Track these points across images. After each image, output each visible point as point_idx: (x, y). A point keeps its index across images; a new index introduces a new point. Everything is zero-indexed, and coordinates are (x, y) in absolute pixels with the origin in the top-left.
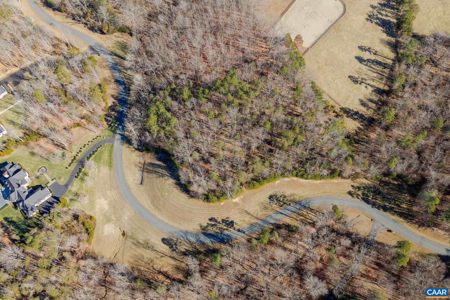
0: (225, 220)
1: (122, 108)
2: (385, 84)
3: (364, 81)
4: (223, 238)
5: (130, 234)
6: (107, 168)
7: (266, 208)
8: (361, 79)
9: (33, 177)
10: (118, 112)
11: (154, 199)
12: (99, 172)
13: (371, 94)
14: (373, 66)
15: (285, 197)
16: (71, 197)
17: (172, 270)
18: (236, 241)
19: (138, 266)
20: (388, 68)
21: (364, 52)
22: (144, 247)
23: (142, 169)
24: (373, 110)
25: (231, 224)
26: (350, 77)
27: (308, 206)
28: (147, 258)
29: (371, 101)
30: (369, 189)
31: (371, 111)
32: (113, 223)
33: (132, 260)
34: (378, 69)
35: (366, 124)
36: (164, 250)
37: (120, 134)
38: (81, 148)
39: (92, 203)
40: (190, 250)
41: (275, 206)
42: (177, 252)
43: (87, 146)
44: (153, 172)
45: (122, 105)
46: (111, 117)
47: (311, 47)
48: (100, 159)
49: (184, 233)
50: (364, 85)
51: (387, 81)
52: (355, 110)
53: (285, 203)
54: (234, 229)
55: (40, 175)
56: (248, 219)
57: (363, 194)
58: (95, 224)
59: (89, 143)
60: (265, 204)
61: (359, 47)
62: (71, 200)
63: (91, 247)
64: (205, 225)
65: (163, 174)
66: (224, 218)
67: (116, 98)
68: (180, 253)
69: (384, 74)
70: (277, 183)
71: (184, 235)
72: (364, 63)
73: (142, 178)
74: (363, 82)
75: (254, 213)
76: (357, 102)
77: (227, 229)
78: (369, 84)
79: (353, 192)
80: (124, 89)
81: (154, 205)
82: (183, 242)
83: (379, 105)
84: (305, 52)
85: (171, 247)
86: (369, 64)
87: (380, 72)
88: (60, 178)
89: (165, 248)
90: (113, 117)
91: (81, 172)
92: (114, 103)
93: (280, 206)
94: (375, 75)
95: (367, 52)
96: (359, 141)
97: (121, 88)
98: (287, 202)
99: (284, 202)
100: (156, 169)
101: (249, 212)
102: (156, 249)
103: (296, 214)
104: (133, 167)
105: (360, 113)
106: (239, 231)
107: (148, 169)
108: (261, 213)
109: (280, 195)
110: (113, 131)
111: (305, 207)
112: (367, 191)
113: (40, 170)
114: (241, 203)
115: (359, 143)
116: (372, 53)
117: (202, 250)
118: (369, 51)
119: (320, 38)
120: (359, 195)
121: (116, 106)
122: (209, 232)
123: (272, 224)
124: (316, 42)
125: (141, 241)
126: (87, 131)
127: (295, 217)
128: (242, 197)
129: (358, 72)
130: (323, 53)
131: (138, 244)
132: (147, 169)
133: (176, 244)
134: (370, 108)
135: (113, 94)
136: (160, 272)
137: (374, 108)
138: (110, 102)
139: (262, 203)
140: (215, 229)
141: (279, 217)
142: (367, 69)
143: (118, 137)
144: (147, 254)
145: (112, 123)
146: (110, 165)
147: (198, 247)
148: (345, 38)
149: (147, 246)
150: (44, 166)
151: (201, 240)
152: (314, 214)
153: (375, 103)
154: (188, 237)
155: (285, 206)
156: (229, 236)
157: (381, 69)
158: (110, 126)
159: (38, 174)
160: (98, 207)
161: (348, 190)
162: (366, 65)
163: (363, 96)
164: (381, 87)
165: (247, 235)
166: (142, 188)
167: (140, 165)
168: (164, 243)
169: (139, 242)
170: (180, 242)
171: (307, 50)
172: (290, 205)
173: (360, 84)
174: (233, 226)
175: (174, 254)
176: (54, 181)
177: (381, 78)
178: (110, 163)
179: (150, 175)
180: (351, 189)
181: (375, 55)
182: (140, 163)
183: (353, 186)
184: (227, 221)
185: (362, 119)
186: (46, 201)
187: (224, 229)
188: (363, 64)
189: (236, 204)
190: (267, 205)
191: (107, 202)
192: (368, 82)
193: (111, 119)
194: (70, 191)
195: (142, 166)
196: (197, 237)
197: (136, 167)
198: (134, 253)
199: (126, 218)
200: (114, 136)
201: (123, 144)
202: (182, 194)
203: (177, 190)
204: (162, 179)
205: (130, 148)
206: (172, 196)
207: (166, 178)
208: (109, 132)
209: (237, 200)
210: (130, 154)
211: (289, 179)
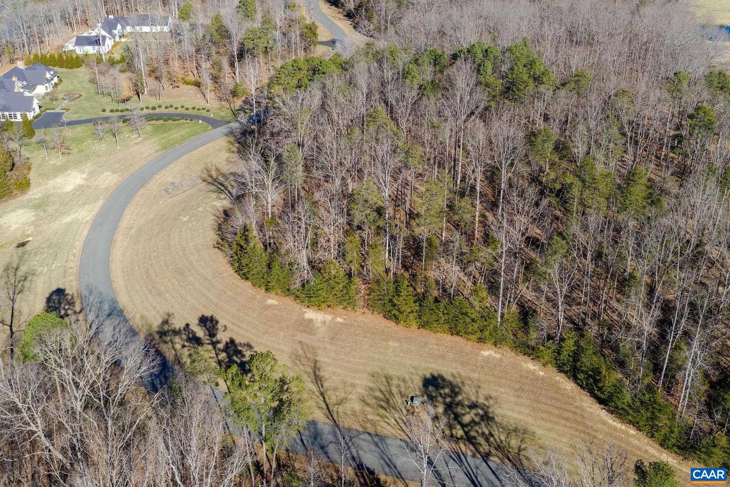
0: (235, 346)
12: (138, 143)
15: (487, 418)
38: (159, 106)
39: (61, 170)
43: (173, 109)
53: (470, 440)
59: (180, 108)
60: (395, 390)
62: (42, 142)
66: (238, 340)
70: (486, 353)
75: (335, 389)
98: (481, 439)
99: (473, 434)
101: (321, 373)
109: (474, 399)
114: (322, 331)
122: (167, 350)
128: (339, 320)
139: (388, 379)
140: (186, 352)
155: (465, 448)
172: (486, 456)
184: (240, 352)
189: (308, 326)
190: (397, 397)
200: (229, 122)
201: (226, 135)
202: (212, 232)
203: (213, 222)
204: (214, 195)
205: (232, 144)
206: (190, 226)
207: (223, 196)
208: (229, 115)
209: (319, 321)
210: (220, 150)
211: (542, 373)
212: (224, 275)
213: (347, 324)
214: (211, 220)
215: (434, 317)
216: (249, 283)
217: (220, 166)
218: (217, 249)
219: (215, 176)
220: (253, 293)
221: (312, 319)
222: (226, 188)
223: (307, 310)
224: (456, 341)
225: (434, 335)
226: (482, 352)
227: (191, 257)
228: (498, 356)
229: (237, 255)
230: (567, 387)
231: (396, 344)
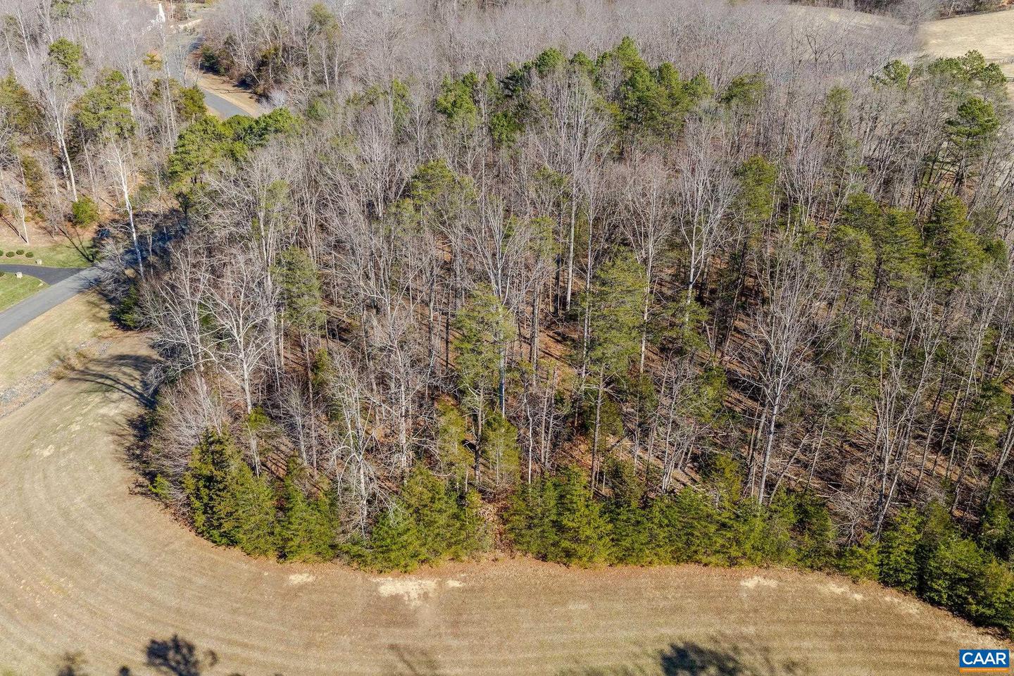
70: (750, 583)
114: (428, 615)
128: (453, 584)
143: (88, 273)
189: (394, 611)
200: (79, 270)
201: (80, 292)
202: (119, 466)
203: (112, 446)
204: (96, 398)
205: (97, 306)
206: (63, 462)
207: (116, 396)
208: (73, 258)
209: (414, 595)
210: (75, 320)
211: (858, 597)
212: (176, 545)
213: (472, 590)
214: (107, 444)
215: (643, 538)
216: (236, 551)
217: (84, 348)
218: (140, 498)
219: (79, 366)
220: (254, 569)
221: (397, 595)
222: (117, 381)
223: (380, 579)
224: (689, 575)
225: (644, 570)
226: (742, 583)
227: (90, 526)
228: (773, 584)
229: (199, 497)
230: (911, 611)
231: (585, 606)
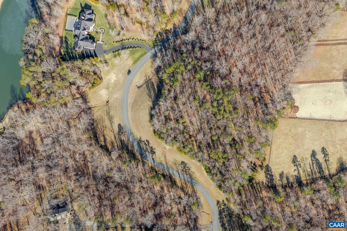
1: (172, 37)
2: (307, 180)
3: (299, 166)
4: (143, 154)
5: (110, 105)
6: (132, 62)
7: (175, 164)
8: (299, 164)
9: (95, 30)
10: (167, 37)
11: (135, 102)
12: (126, 60)
13: (292, 176)
14: (315, 165)
15: (189, 169)
16: (102, 59)
17: (109, 141)
18: (147, 161)
19: (99, 122)
20: (320, 175)
21: (321, 153)
22: (109, 118)
23: (146, 81)
24: (282, 183)
25: (153, 152)
26: (295, 156)
27: (193, 185)
28: (105, 124)
29: (287, 178)
30: (229, 210)
31: (280, 183)
32: (108, 92)
33: (99, 117)
34: (315, 169)
35: (269, 185)
36: (115, 129)
37: (155, 51)
38: (130, 38)
39: (108, 72)
40: (125, 142)
41: (180, 168)
42: (119, 136)
43: (134, 40)
44: (149, 89)
45: (173, 35)
46: (161, 36)
47: (299, 118)
48: (134, 54)
49: (131, 132)
50: (296, 168)
51: (310, 179)
52: (273, 174)
53: (186, 172)
54: (152, 156)
55: (99, 32)
56: (162, 159)
57: (223, 209)
58: (100, 83)
59: (136, 39)
61: (323, 147)
62: (101, 61)
63: (88, 92)
64: (143, 140)
65: (151, 96)
66: (153, 147)
67: (175, 28)
68: (120, 139)
69: (314, 175)
71: (129, 133)
72: (313, 158)
73: (142, 85)
74: (297, 166)
75: (168, 160)
76: (280, 171)
77: (149, 152)
78: (298, 170)
79: (220, 203)
80: (184, 27)
81: (133, 105)
82: (126, 135)
83: (288, 185)
84: (292, 118)
85: (119, 132)
86: (314, 162)
87: (313, 172)
88: (106, 44)
89: (116, 129)
90: (162, 38)
91: (118, 51)
92: (171, 29)
93: (182, 170)
94: (309, 170)
95: (323, 156)
96: (254, 188)
97: (184, 25)
98: (187, 172)
100: (151, 89)
101: (166, 157)
102: (113, 125)
103: (184, 181)
104: (144, 75)
105: (273, 177)
106: (153, 159)
107: (148, 85)
108: (170, 163)
109: (188, 166)
110: (154, 45)
111: (192, 183)
112: (227, 210)
113: (101, 29)
114: (167, 150)
115: (253, 189)
116: (325, 158)
117: (130, 148)
118: (325, 156)
119: (311, 119)
120: (221, 207)
121: (170, 32)
122: (141, 144)
123: (169, 173)
124: (306, 119)
125: (110, 114)
126: (142, 32)
127: (182, 182)
128: (171, 148)
129: (303, 159)
130: (300, 129)
131: (108, 113)
132: (148, 83)
133: (122, 133)
134: (282, 181)
135: (176, 23)
136: (104, 136)
137: (284, 183)
138: (170, 27)
139: (176, 160)
140: (144, 146)
141: (176, 174)
142: (309, 163)
143: (153, 51)
144: (107, 123)
145: (159, 40)
146: (135, 62)
147: (129, 145)
148: (324, 135)
149: (111, 119)
150: (105, 29)
151: (134, 144)
152: (191, 190)
153: (287, 181)
154: (130, 136)
155: (184, 173)
156: (147, 156)
157: (316, 171)
158: (156, 40)
159: (99, 30)
160: (109, 77)
161: (219, 200)
162: (312, 161)
163: (287, 172)
164: (303, 179)
165: (154, 165)
166: (137, 90)
167: (148, 78)
168: (118, 126)
169: (109, 113)
170: (125, 134)
171: (294, 118)
172: (187, 175)
173: (295, 165)
174: (153, 154)
175: (117, 136)
176: (102, 43)
177: (309, 175)
178: (136, 61)
179: (146, 89)
180: (221, 201)
181: (324, 161)
182: (149, 77)
183: (223, 201)
184: (153, 149)
185: (270, 181)
186: (89, 49)
187: (148, 151)
188: (311, 158)
190: (177, 163)
191: (115, 79)
192: (300, 169)
193: (160, 38)
194: (104, 56)
195: (148, 80)
196: (134, 141)
197: (145, 77)
198: (103, 115)
199: (115, 96)
201: (151, 58)
208: (152, 44)
221: (166, 147)
